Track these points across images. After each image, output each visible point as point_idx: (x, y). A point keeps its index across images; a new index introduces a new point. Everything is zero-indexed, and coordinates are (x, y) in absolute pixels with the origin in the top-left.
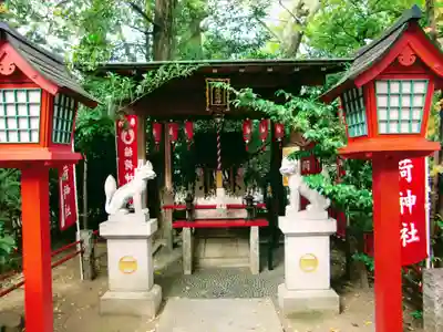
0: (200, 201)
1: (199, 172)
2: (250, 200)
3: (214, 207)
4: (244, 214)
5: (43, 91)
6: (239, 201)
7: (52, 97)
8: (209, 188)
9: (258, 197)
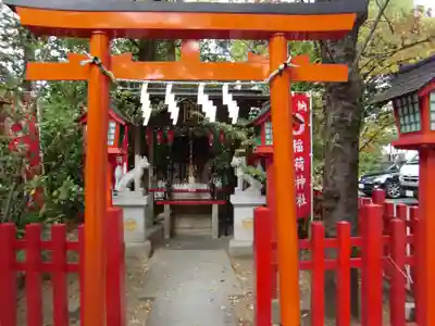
0: (176, 187)
1: (176, 166)
2: (213, 186)
3: (187, 191)
4: (208, 196)
5: (117, 122)
6: (205, 187)
7: (121, 125)
8: (183, 178)
9: (218, 184)
